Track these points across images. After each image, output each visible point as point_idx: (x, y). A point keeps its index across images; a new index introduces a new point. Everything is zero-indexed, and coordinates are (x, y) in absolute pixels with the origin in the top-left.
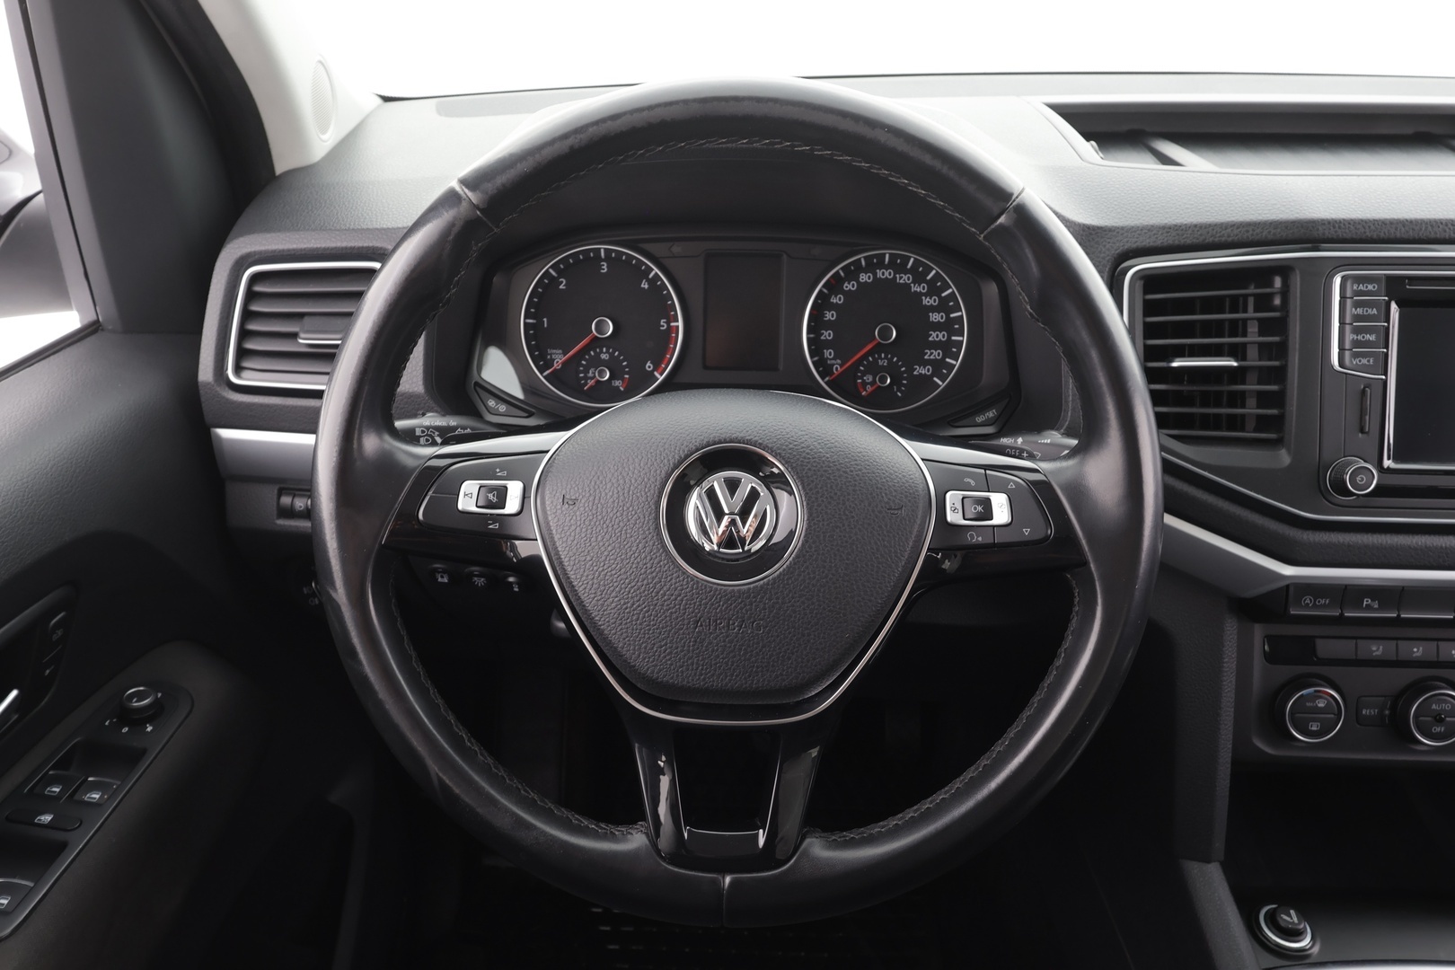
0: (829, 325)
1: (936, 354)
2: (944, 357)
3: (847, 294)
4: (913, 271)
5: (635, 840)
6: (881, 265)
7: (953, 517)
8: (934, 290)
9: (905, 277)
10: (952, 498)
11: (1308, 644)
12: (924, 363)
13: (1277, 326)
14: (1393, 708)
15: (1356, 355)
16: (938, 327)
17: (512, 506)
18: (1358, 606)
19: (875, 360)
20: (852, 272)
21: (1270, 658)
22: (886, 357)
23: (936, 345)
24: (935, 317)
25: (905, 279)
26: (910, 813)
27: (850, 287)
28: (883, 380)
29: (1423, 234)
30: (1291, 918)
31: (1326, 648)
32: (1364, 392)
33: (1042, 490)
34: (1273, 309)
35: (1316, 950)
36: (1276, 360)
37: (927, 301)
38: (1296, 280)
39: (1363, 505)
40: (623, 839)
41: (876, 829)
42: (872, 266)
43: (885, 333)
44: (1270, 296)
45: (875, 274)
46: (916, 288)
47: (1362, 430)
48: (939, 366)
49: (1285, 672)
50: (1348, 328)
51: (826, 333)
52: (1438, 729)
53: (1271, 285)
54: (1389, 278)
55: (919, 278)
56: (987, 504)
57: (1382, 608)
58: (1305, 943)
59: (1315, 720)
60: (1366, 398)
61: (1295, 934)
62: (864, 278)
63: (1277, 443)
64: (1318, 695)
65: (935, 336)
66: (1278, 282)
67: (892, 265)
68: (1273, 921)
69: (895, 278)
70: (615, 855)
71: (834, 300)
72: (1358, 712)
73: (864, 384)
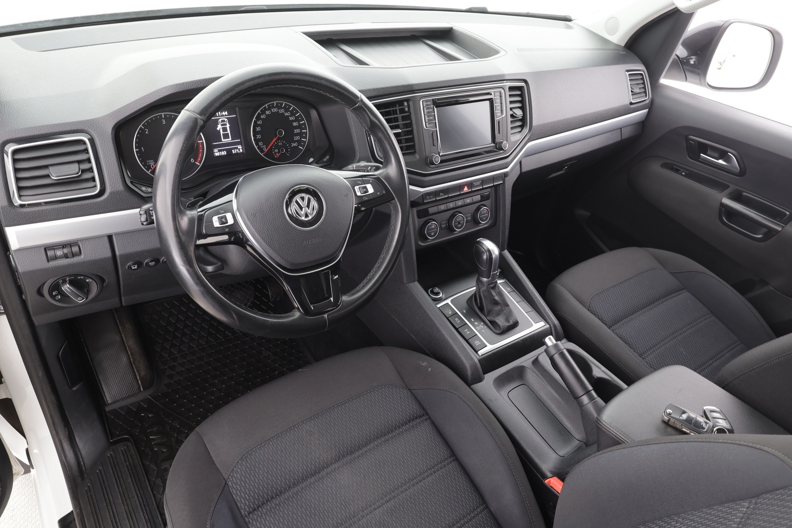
0: (258, 133)
1: (298, 138)
2: (301, 139)
3: (263, 120)
4: (285, 108)
5: (297, 314)
6: (273, 107)
7: (359, 194)
8: (292, 114)
9: (282, 110)
10: (356, 188)
11: (426, 210)
12: (294, 142)
13: (409, 117)
14: (448, 223)
15: (429, 124)
16: (296, 127)
17: (231, 221)
18: (439, 196)
19: (277, 143)
20: (263, 112)
21: (419, 217)
22: (281, 142)
23: (297, 134)
24: (295, 124)
25: (282, 111)
26: (365, 281)
27: (263, 117)
28: (283, 150)
29: (438, 86)
30: (437, 290)
31: (432, 210)
32: (432, 134)
33: (378, 179)
34: (406, 112)
35: (444, 296)
36: (409, 128)
37: (291, 118)
38: (411, 103)
39: (438, 167)
40: (293, 316)
41: (358, 288)
42: (270, 108)
43: (280, 133)
44: (404, 109)
45: (271, 111)
46: (286, 114)
47: (434, 146)
48: (299, 142)
49: (423, 220)
50: (426, 116)
51: (258, 136)
52: (460, 226)
53: (403, 105)
54: (433, 99)
55: (287, 110)
56: (365, 188)
57: (444, 195)
58: (441, 295)
59: (432, 232)
60: (433, 135)
61: (438, 294)
62: (267, 112)
63: (414, 153)
64: (431, 225)
65: (297, 131)
66: (406, 104)
67: (277, 106)
68: (432, 292)
69: (278, 111)
70: (294, 320)
71: (259, 123)
72: (441, 226)
73: (275, 153)
